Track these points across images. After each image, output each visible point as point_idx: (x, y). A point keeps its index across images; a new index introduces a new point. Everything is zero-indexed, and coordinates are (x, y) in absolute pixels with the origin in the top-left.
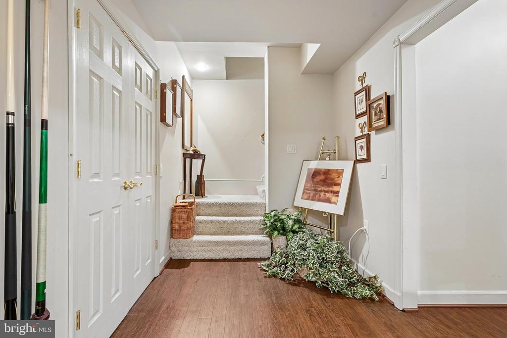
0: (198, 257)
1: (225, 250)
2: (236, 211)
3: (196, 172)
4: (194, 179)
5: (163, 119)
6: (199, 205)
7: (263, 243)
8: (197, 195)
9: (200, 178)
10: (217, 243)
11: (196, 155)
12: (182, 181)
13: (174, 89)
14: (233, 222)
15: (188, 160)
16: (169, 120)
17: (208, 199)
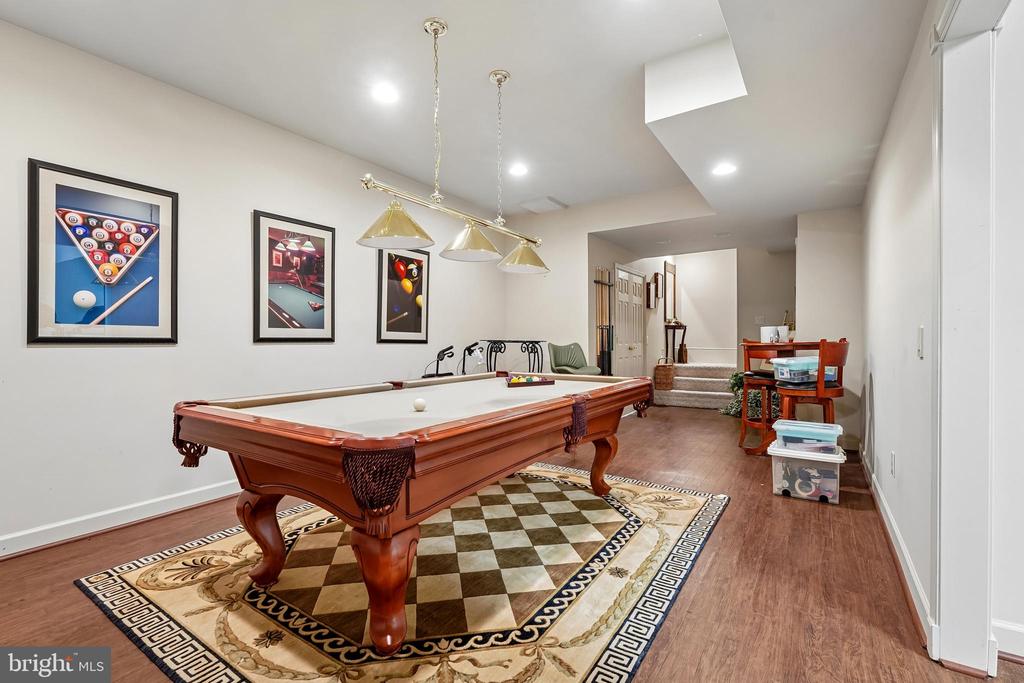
0: (675, 404)
1: (696, 400)
2: (710, 374)
3: (678, 342)
4: (677, 347)
5: (648, 306)
6: (676, 368)
7: (729, 398)
8: (680, 362)
9: (682, 345)
10: (690, 395)
11: (679, 326)
12: (664, 348)
13: (656, 281)
14: (706, 382)
15: (670, 332)
16: (652, 306)
17: (689, 365)
